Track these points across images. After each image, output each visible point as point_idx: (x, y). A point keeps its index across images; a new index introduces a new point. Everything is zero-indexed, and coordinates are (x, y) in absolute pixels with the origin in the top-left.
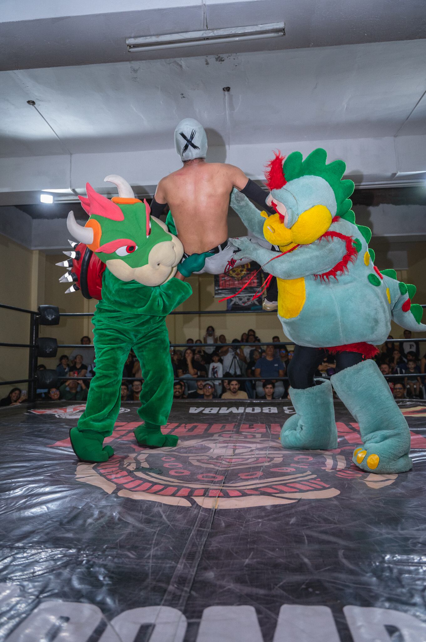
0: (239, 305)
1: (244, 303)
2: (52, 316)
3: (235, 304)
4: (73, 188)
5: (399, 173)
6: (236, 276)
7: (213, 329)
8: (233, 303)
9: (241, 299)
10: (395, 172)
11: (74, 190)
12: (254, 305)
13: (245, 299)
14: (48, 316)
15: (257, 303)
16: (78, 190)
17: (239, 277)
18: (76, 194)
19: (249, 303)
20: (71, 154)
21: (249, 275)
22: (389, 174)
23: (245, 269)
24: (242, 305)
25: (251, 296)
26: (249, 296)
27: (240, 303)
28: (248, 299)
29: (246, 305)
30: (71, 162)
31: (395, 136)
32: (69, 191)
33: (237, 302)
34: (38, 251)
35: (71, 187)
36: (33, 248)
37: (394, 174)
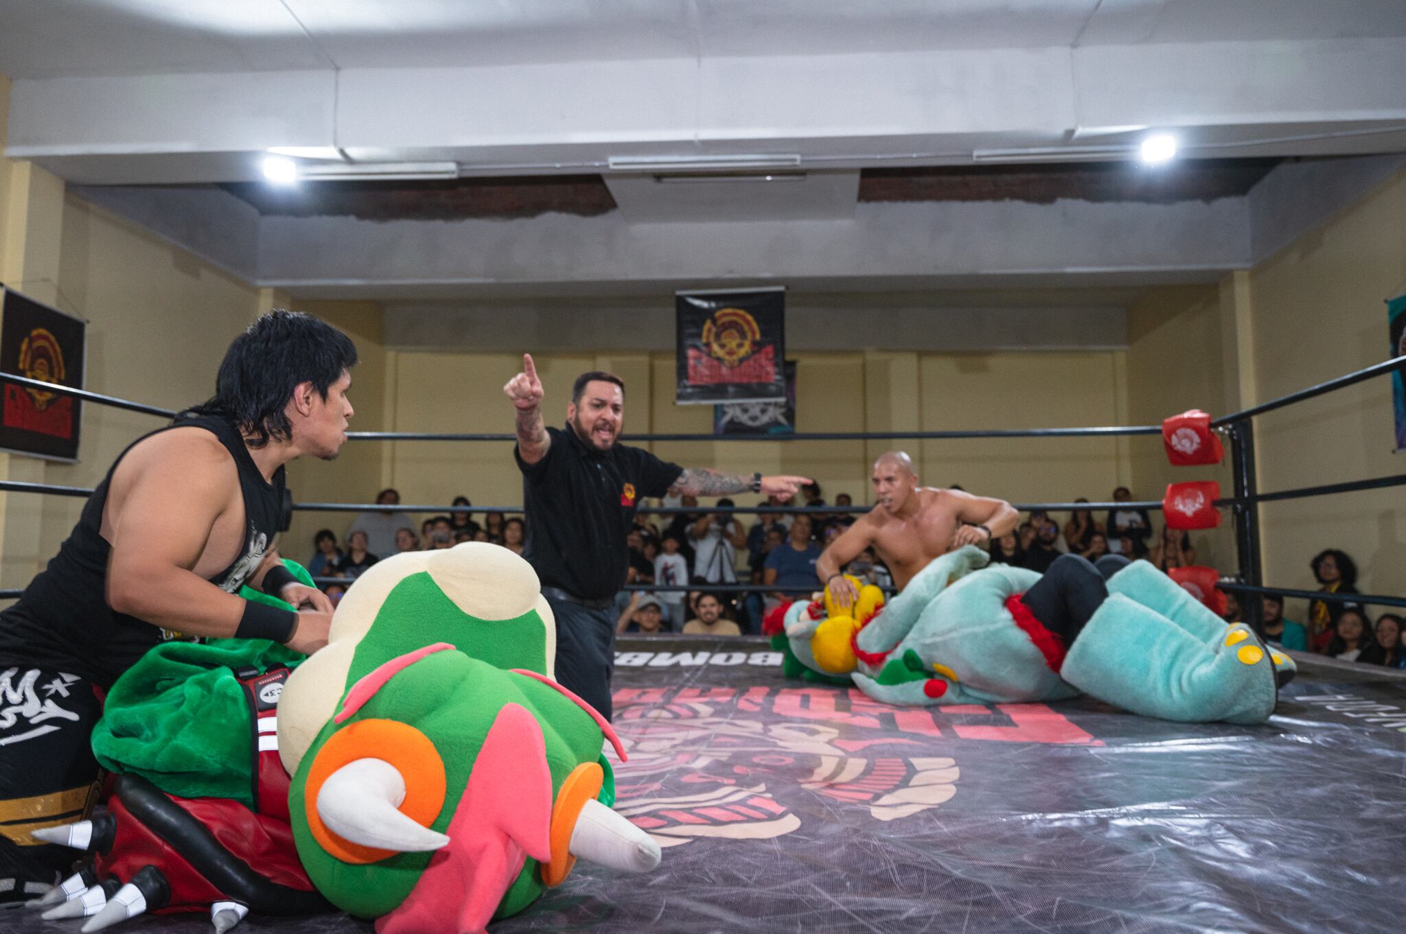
0: (741, 424)
1: (754, 418)
3: (732, 422)
4: (342, 147)
5: (1081, 131)
6: (727, 357)
8: (726, 419)
9: (745, 411)
10: (1070, 126)
11: (342, 152)
12: (776, 423)
13: (756, 411)
15: (782, 420)
16: (353, 152)
17: (734, 361)
18: (349, 161)
19: (765, 419)
20: (337, 69)
21: (757, 356)
22: (1058, 131)
23: (747, 344)
24: (750, 423)
25: (769, 404)
26: (767, 404)
27: (744, 418)
28: (763, 411)
29: (757, 424)
30: (337, 87)
31: (1074, 46)
32: (331, 152)
33: (737, 417)
34: (270, 291)
35: (335, 144)
36: (260, 283)
37: (1070, 133)
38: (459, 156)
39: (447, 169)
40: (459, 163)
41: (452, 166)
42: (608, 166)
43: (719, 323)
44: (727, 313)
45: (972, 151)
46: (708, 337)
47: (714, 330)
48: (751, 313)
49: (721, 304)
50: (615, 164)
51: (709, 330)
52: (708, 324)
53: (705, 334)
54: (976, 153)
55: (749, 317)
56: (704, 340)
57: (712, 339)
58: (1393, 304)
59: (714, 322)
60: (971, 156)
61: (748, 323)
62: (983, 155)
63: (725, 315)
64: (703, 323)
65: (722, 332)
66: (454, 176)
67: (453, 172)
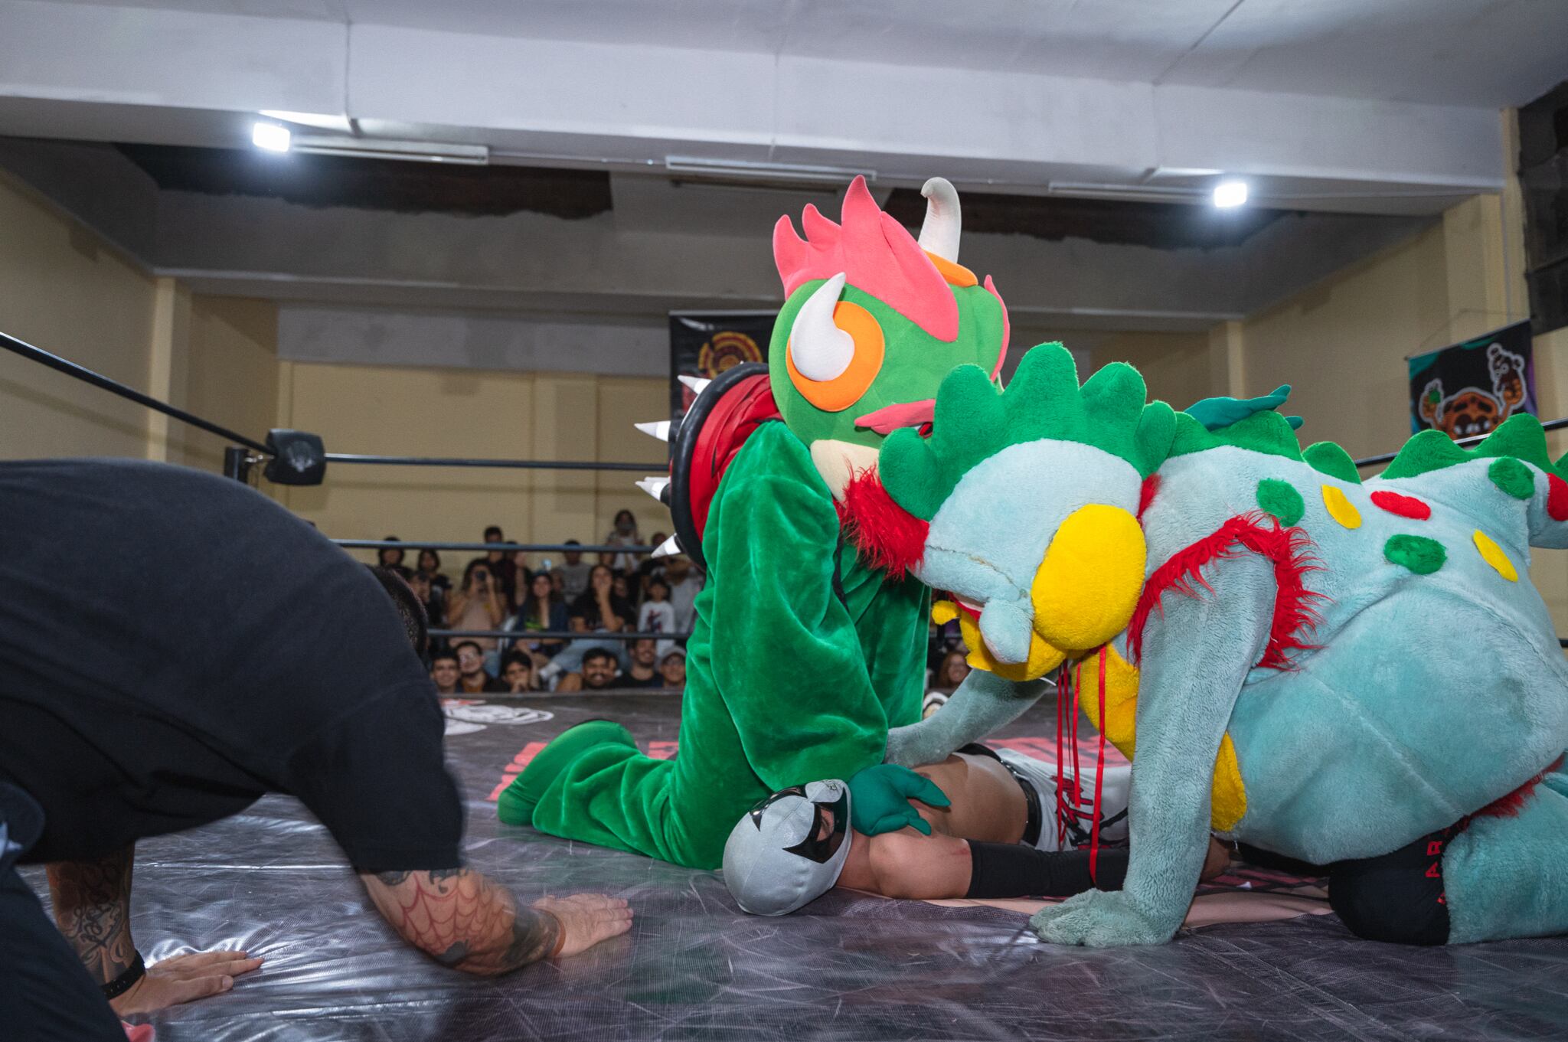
2: (306, 462)
4: (354, 116)
5: (1164, 170)
7: (631, 519)
10: (1150, 165)
11: (354, 123)
14: (297, 461)
16: (366, 124)
18: (357, 132)
20: (349, 23)
22: (1139, 168)
30: (348, 44)
31: (1156, 83)
32: (342, 122)
34: (173, 282)
35: (348, 112)
36: (158, 271)
37: (1151, 171)
38: (493, 138)
39: (476, 153)
40: (491, 148)
41: (483, 151)
42: (664, 166)
43: (718, 347)
44: (726, 338)
45: (1048, 182)
46: (705, 363)
47: (712, 355)
48: (753, 338)
49: (720, 327)
50: (673, 164)
51: (707, 356)
52: (705, 349)
53: (701, 359)
54: (1052, 184)
55: (751, 343)
56: (701, 366)
57: (709, 365)
58: (1415, 362)
59: (712, 346)
60: (1046, 186)
61: (750, 349)
62: (1059, 187)
63: (724, 339)
64: (700, 347)
65: (721, 357)
66: (485, 162)
67: (483, 158)
